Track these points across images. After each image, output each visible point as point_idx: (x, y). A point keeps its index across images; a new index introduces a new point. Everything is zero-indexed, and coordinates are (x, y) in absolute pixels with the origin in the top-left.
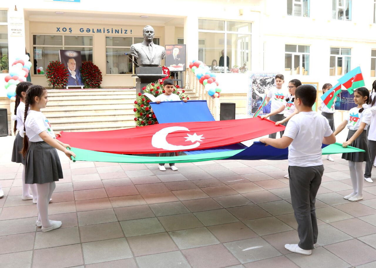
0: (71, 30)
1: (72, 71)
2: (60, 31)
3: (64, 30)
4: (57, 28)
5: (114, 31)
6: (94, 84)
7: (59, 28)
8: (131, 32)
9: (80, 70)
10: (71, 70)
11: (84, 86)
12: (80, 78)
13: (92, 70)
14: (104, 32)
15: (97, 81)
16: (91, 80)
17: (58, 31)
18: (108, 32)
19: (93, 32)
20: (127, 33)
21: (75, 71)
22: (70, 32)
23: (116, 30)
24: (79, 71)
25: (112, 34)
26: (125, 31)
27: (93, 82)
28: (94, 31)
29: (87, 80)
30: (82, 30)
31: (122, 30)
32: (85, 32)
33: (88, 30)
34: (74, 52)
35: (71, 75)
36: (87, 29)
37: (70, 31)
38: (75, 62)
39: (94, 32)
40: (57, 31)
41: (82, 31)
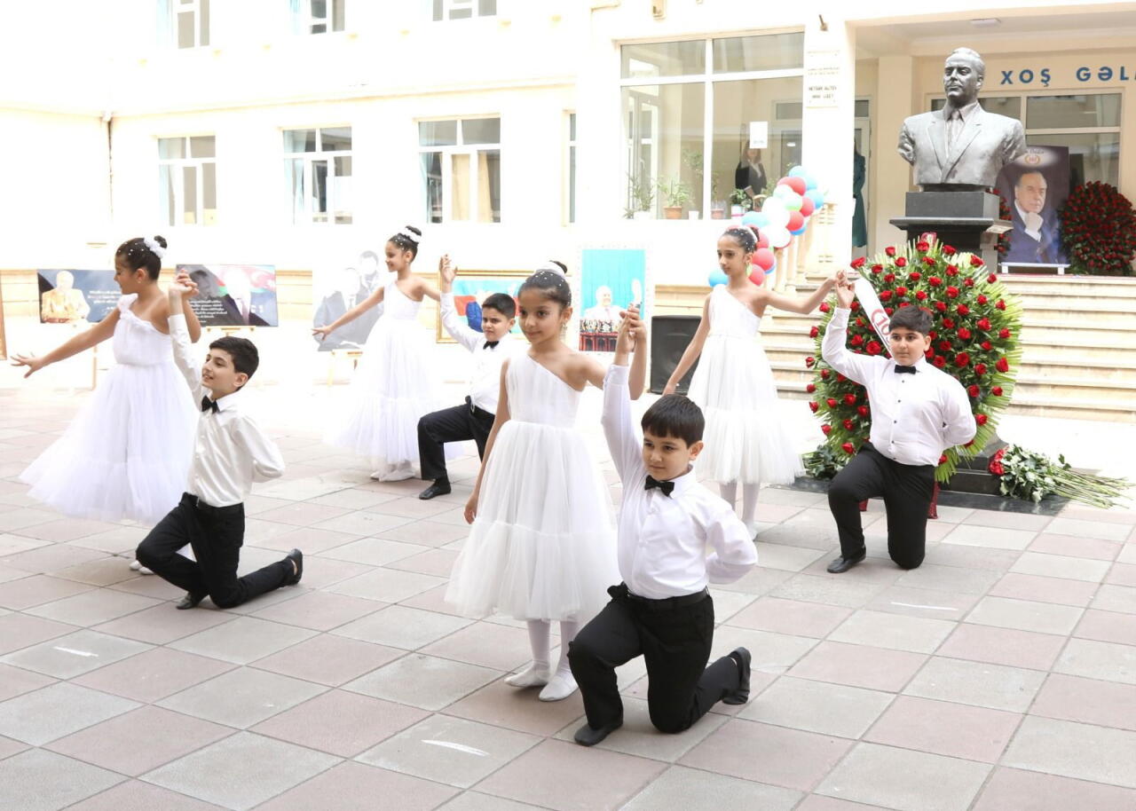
0: (1048, 77)
1: (1031, 213)
2: (1010, 82)
3: (1026, 76)
4: (1004, 73)
6: (1101, 261)
7: (1010, 72)
9: (1058, 211)
10: (1027, 212)
11: (1068, 266)
12: (1056, 236)
13: (1101, 212)
15: (1116, 250)
16: (1091, 245)
17: (1007, 82)
19: (1123, 78)
21: (1040, 214)
22: (1044, 84)
24: (1056, 215)
27: (1099, 251)
28: (1125, 76)
29: (1079, 245)
30: (1082, 73)
32: (1094, 80)
33: (1106, 71)
34: (1042, 150)
35: (1024, 227)
36: (1102, 69)
37: (1045, 79)
38: (1043, 184)
39: (1127, 79)
40: (1003, 83)
41: (1085, 77)
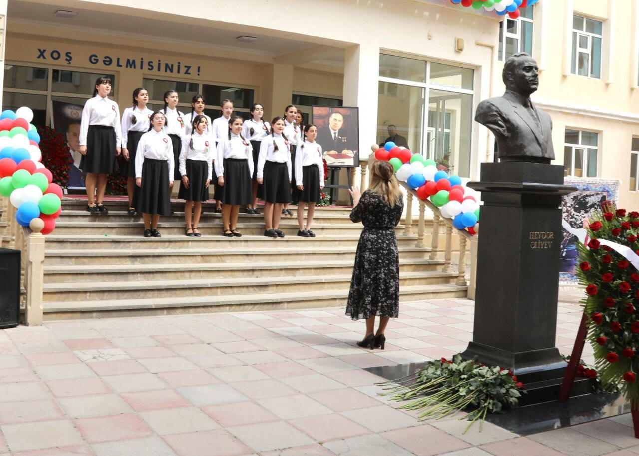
0: (71, 58)
2: (44, 58)
3: (56, 55)
4: (40, 50)
5: (163, 67)
7: (45, 51)
8: (199, 71)
10: (74, 151)
14: (142, 68)
17: (42, 57)
18: (150, 68)
19: (119, 65)
20: (189, 74)
22: (68, 62)
23: (167, 66)
25: (159, 73)
26: (186, 69)
30: (93, 59)
31: (180, 65)
32: (101, 65)
33: (108, 59)
35: (74, 161)
36: (106, 58)
37: (69, 59)
39: (121, 66)
40: (39, 57)
41: (95, 61)
